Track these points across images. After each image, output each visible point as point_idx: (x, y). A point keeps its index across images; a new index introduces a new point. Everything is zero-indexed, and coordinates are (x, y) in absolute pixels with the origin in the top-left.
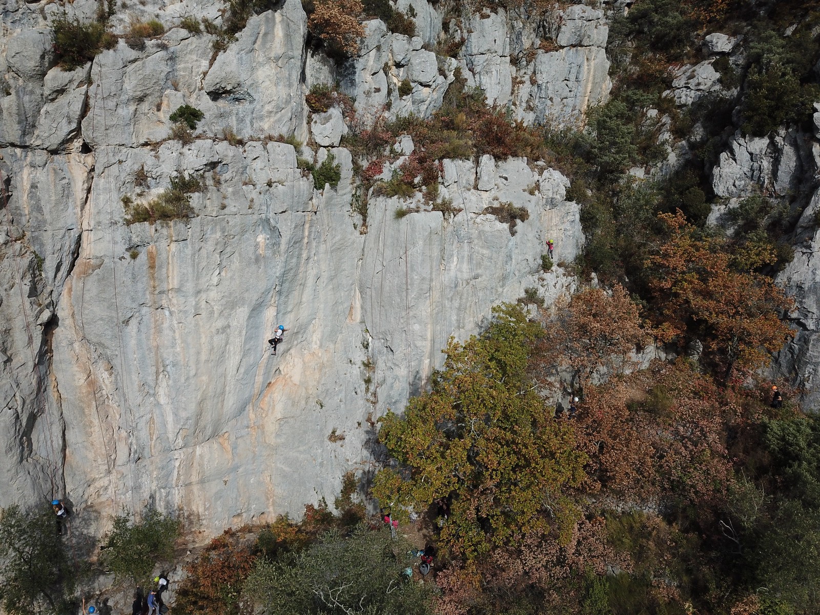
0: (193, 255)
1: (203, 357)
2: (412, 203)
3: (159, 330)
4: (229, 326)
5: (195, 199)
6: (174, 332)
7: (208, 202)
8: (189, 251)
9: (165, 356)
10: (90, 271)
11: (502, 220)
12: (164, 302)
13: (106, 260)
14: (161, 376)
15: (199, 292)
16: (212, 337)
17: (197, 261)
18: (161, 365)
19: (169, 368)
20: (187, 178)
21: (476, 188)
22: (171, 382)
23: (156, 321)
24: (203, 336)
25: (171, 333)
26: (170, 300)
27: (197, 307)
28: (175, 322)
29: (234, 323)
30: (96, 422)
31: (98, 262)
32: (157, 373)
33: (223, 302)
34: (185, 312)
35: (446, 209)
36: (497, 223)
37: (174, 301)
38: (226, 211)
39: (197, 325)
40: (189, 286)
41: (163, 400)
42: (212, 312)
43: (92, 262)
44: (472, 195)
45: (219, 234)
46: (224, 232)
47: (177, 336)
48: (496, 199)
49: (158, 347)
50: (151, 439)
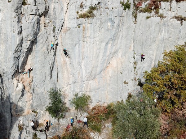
0: (94, 27)
1: (94, 55)
2: (151, 14)
3: (84, 47)
4: (100, 48)
5: (95, 12)
6: (88, 48)
7: (98, 13)
8: (93, 26)
9: (85, 54)
10: (67, 31)
11: (178, 20)
12: (86, 40)
13: (71, 28)
15: (94, 38)
16: (96, 50)
17: (94, 29)
18: (83, 57)
19: (85, 58)
20: (93, 6)
21: (170, 10)
22: (85, 62)
23: (83, 45)
24: (94, 50)
25: (87, 48)
26: (87, 39)
27: (93, 42)
28: (88, 45)
29: (101, 47)
30: (65, 72)
31: (69, 29)
32: (82, 59)
33: (99, 41)
34: (91, 43)
35: (161, 16)
36: (177, 21)
38: (101, 16)
39: (93, 46)
40: (92, 36)
41: (83, 67)
42: (97, 43)
43: (67, 29)
44: (169, 13)
45: (99, 22)
46: (101, 22)
47: (88, 49)
48: (177, 14)
49: (83, 52)
50: (79, 78)
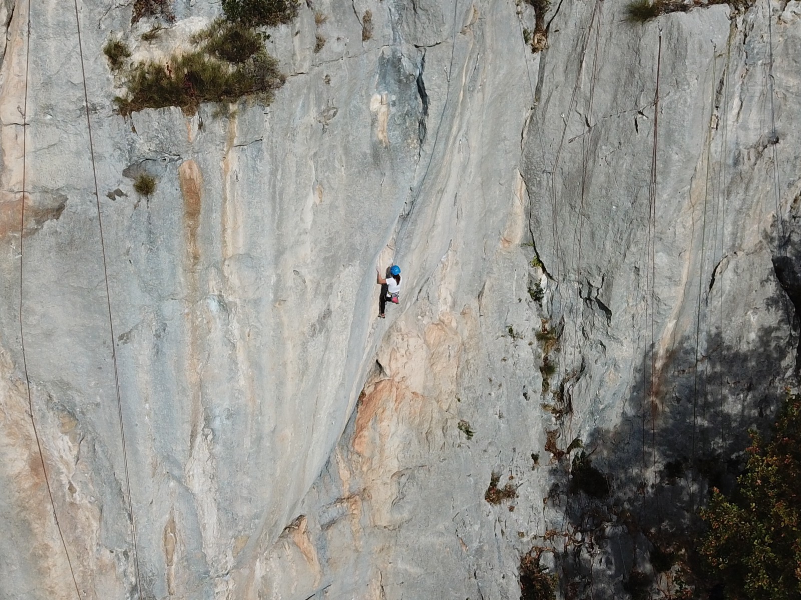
0: (274, 172)
1: (289, 390)
3: (201, 347)
5: (275, 39)
6: (233, 346)
7: (297, 41)
9: (214, 399)
10: (33, 223)
13: (72, 198)
14: (199, 438)
15: (282, 253)
16: (304, 345)
17: (279, 185)
18: (201, 419)
19: (217, 424)
22: (218, 449)
23: (195, 329)
24: (289, 345)
25: (227, 352)
26: (224, 278)
28: (235, 327)
30: (56, 545)
31: (50, 201)
32: (193, 434)
33: (320, 262)
34: (256, 302)
37: (234, 280)
38: (324, 53)
40: (267, 245)
41: (198, 485)
43: (34, 200)
46: (319, 107)
47: (241, 356)
49: (200, 385)
50: (170, 563)
